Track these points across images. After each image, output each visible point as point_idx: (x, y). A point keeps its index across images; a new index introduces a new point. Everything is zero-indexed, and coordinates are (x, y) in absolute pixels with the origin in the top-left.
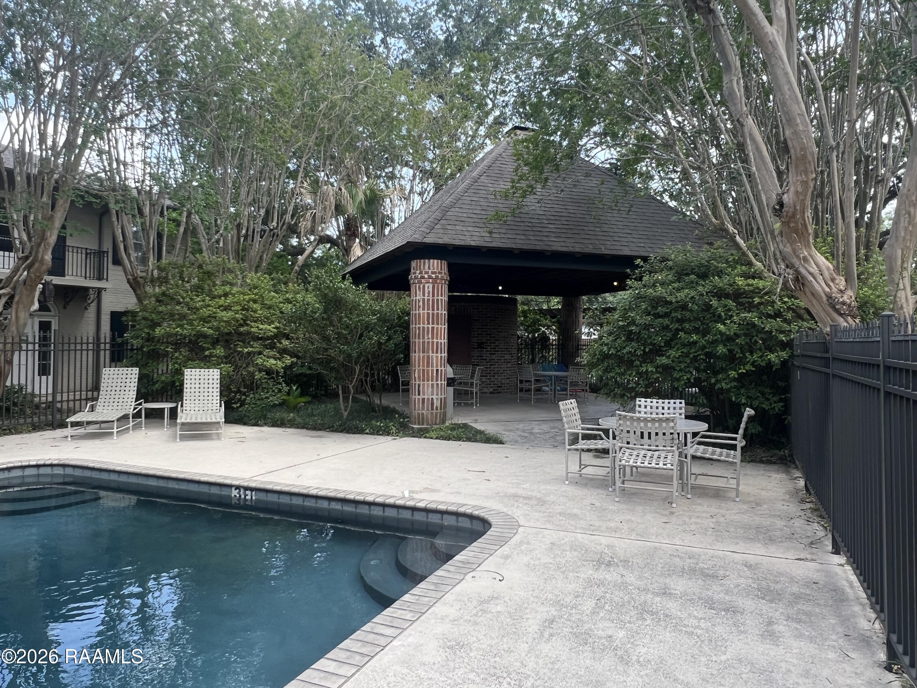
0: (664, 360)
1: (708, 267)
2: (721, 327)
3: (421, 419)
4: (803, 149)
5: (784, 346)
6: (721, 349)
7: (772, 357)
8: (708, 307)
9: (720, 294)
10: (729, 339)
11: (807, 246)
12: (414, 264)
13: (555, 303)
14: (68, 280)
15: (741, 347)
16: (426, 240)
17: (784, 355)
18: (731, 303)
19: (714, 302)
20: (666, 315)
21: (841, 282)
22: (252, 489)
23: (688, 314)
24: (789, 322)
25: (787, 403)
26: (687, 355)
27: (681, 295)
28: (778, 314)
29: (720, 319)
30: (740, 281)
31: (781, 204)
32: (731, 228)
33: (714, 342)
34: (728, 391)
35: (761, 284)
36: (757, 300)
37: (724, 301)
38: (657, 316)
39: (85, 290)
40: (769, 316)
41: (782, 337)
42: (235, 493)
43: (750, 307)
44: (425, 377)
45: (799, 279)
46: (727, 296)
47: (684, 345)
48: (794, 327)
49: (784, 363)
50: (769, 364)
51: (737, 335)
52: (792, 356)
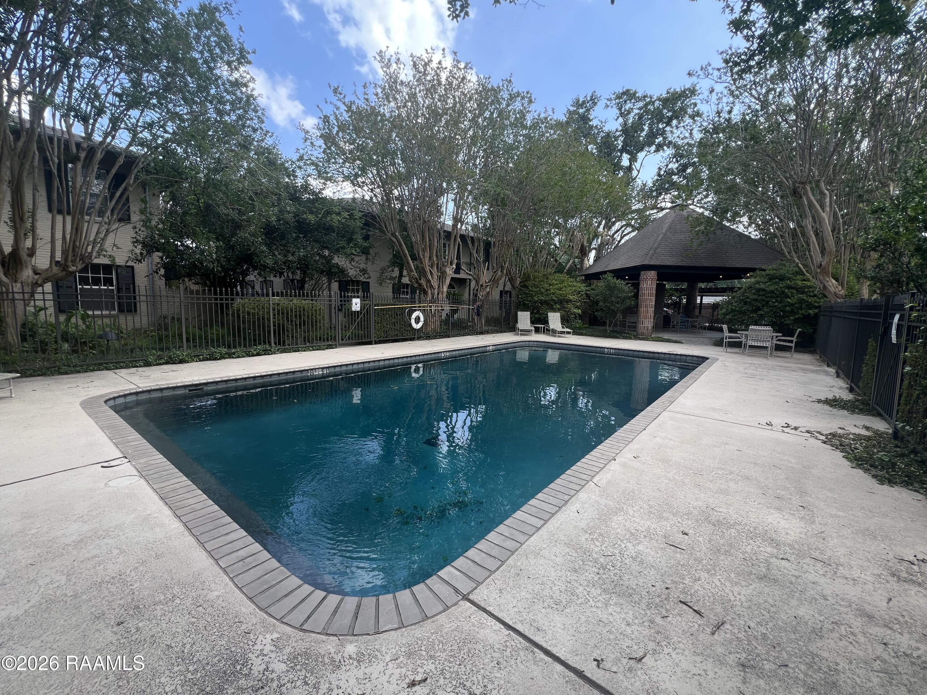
0: (761, 312)
1: (784, 276)
2: (789, 300)
3: (643, 334)
4: (831, 250)
5: (816, 307)
6: (788, 308)
7: (811, 312)
8: (783, 292)
9: (789, 287)
10: (792, 305)
11: (829, 277)
12: (642, 273)
13: (685, 286)
14: (462, 276)
15: (797, 308)
16: (650, 264)
17: (816, 311)
18: (794, 291)
19: (786, 291)
20: (764, 295)
21: (840, 288)
22: (613, 349)
23: (774, 295)
24: (820, 299)
25: (815, 331)
26: (772, 310)
27: (772, 288)
28: (815, 296)
29: (788, 297)
30: (800, 283)
31: (821, 265)
32: (797, 260)
33: (786, 306)
34: (789, 324)
35: (808, 283)
36: (806, 290)
37: (791, 290)
38: (759, 295)
39: (465, 280)
40: (810, 296)
41: (816, 304)
42: (606, 350)
43: (803, 293)
44: (645, 317)
45: (825, 287)
46: (793, 288)
47: (771, 307)
48: (822, 300)
49: (816, 314)
50: (809, 314)
51: (795, 303)
52: (820, 311)
